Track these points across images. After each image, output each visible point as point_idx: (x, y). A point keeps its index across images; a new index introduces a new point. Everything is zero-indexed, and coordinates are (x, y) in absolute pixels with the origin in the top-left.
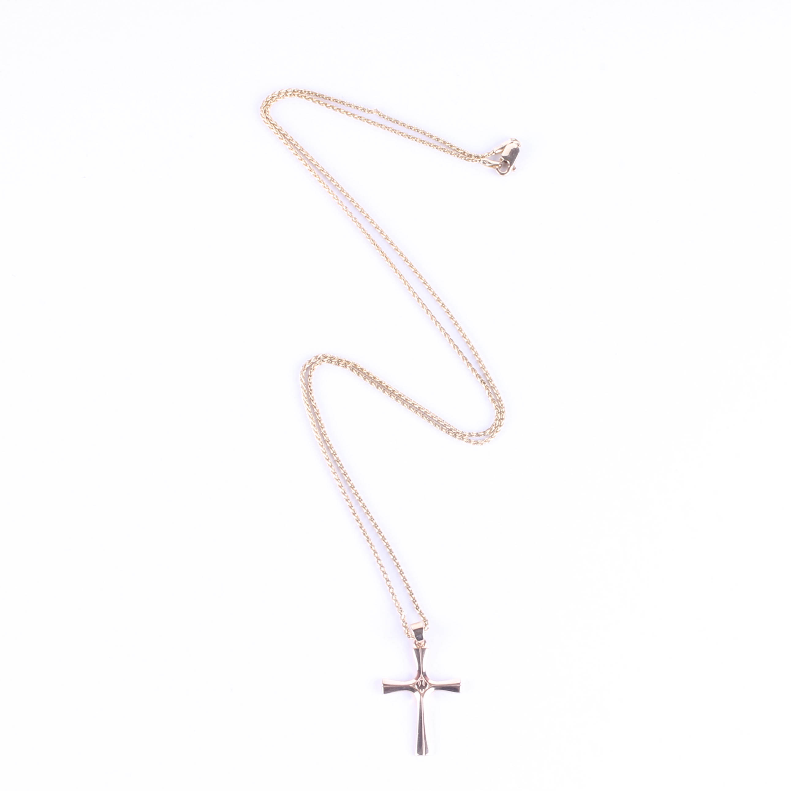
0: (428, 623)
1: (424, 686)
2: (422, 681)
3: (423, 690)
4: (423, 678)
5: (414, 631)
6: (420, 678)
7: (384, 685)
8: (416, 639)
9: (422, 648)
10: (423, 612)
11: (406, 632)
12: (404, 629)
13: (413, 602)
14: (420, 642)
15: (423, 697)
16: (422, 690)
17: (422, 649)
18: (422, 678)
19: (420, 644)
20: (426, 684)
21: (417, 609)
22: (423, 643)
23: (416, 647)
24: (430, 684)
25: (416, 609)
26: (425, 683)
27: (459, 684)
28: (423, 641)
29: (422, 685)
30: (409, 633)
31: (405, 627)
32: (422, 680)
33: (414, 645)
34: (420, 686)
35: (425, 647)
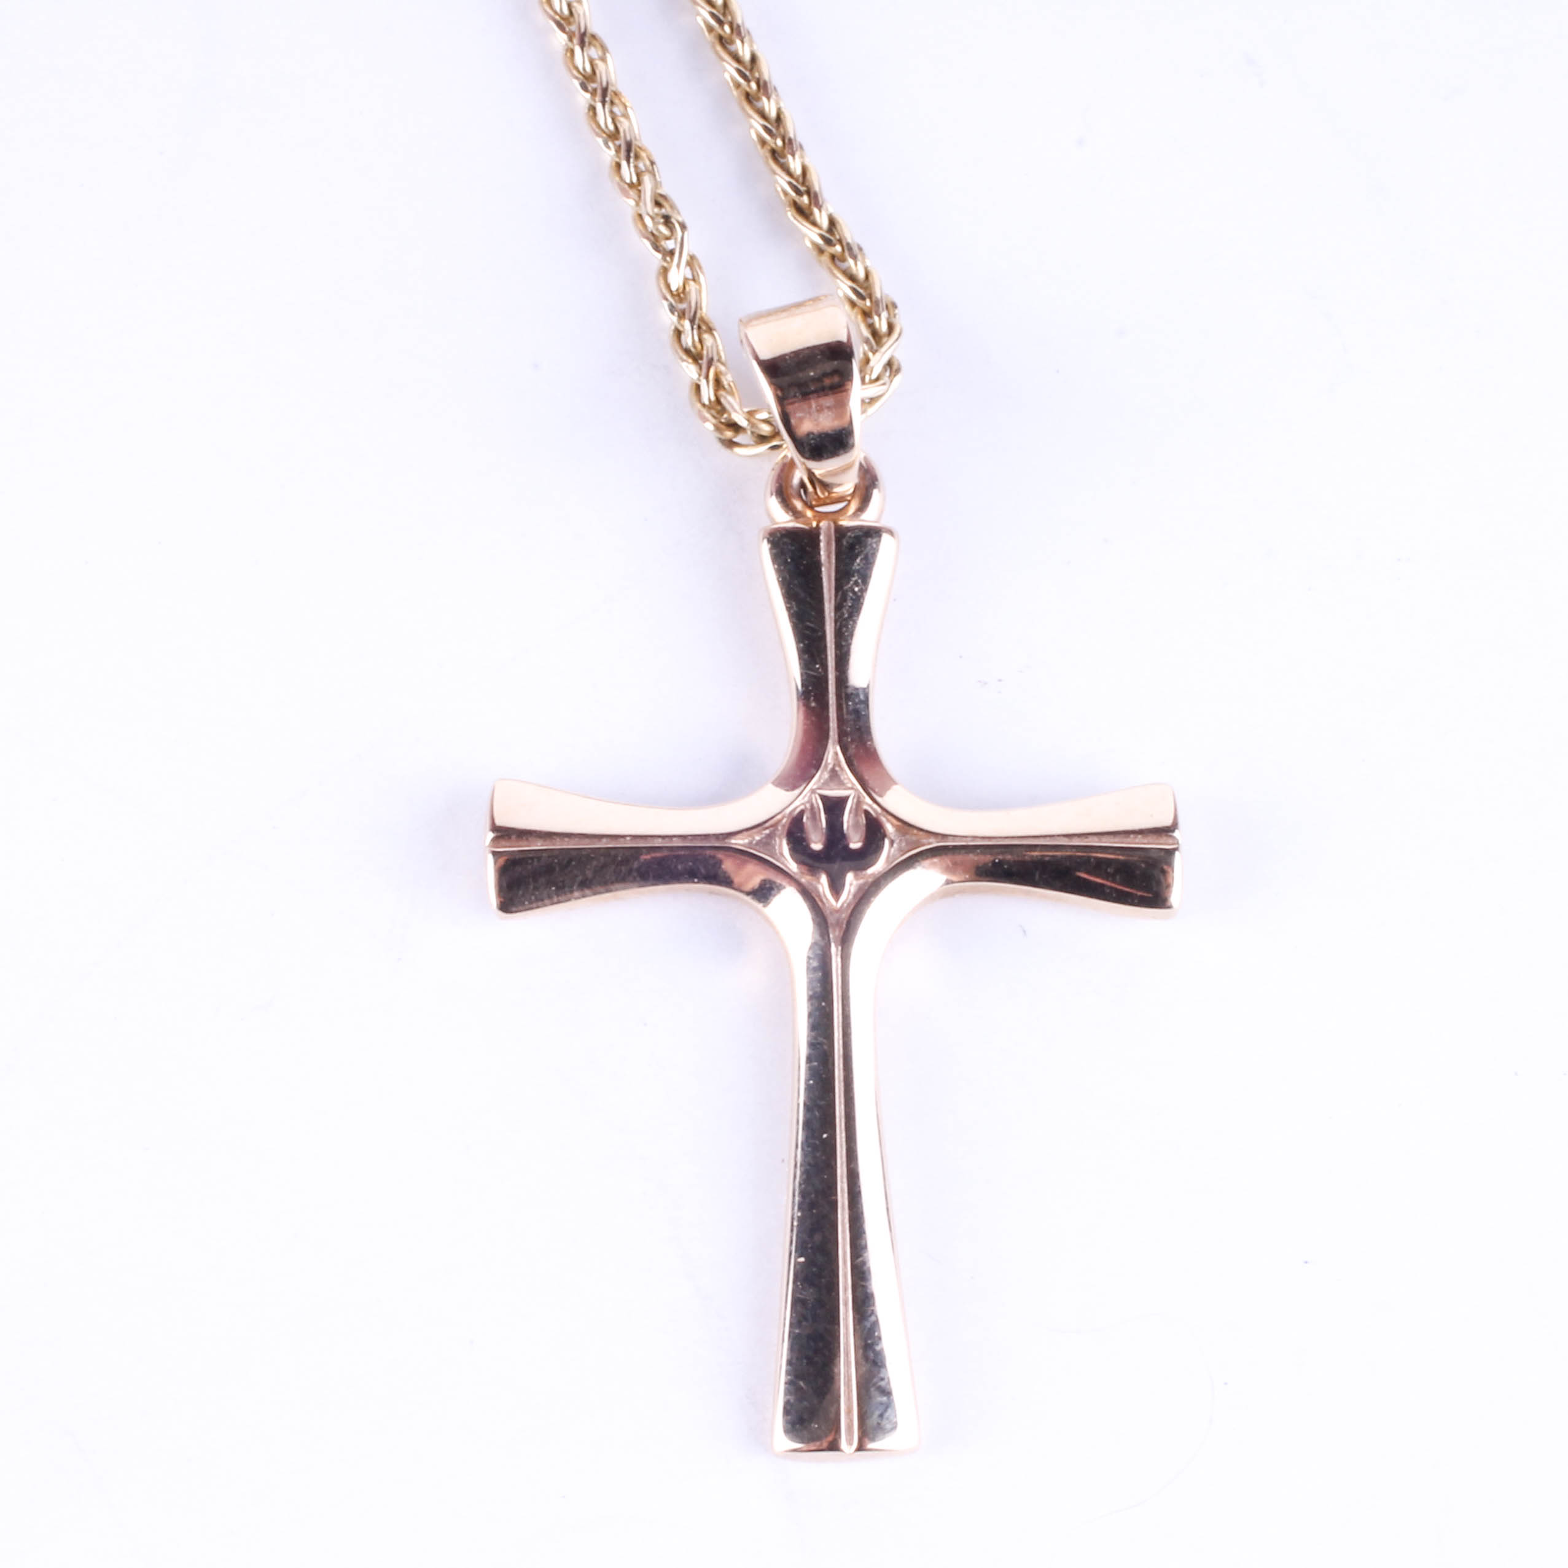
0: (891, 327)
1: (855, 845)
2: (835, 807)
3: (851, 881)
4: (848, 776)
5: (773, 368)
6: (821, 776)
7: (502, 833)
8: (789, 450)
9: (845, 523)
10: (850, 232)
11: (708, 393)
12: (690, 371)
13: (765, 153)
14: (821, 468)
15: (846, 941)
16: (836, 887)
17: (841, 533)
18: (834, 775)
19: (825, 486)
20: (874, 832)
21: (803, 213)
22: (847, 485)
23: (783, 519)
24: (905, 826)
25: (790, 214)
26: (863, 820)
27: (1166, 831)
28: (848, 467)
29: (835, 835)
30: (729, 401)
31: (695, 357)
32: (835, 793)
33: (774, 504)
34: (817, 846)
35: (869, 518)
